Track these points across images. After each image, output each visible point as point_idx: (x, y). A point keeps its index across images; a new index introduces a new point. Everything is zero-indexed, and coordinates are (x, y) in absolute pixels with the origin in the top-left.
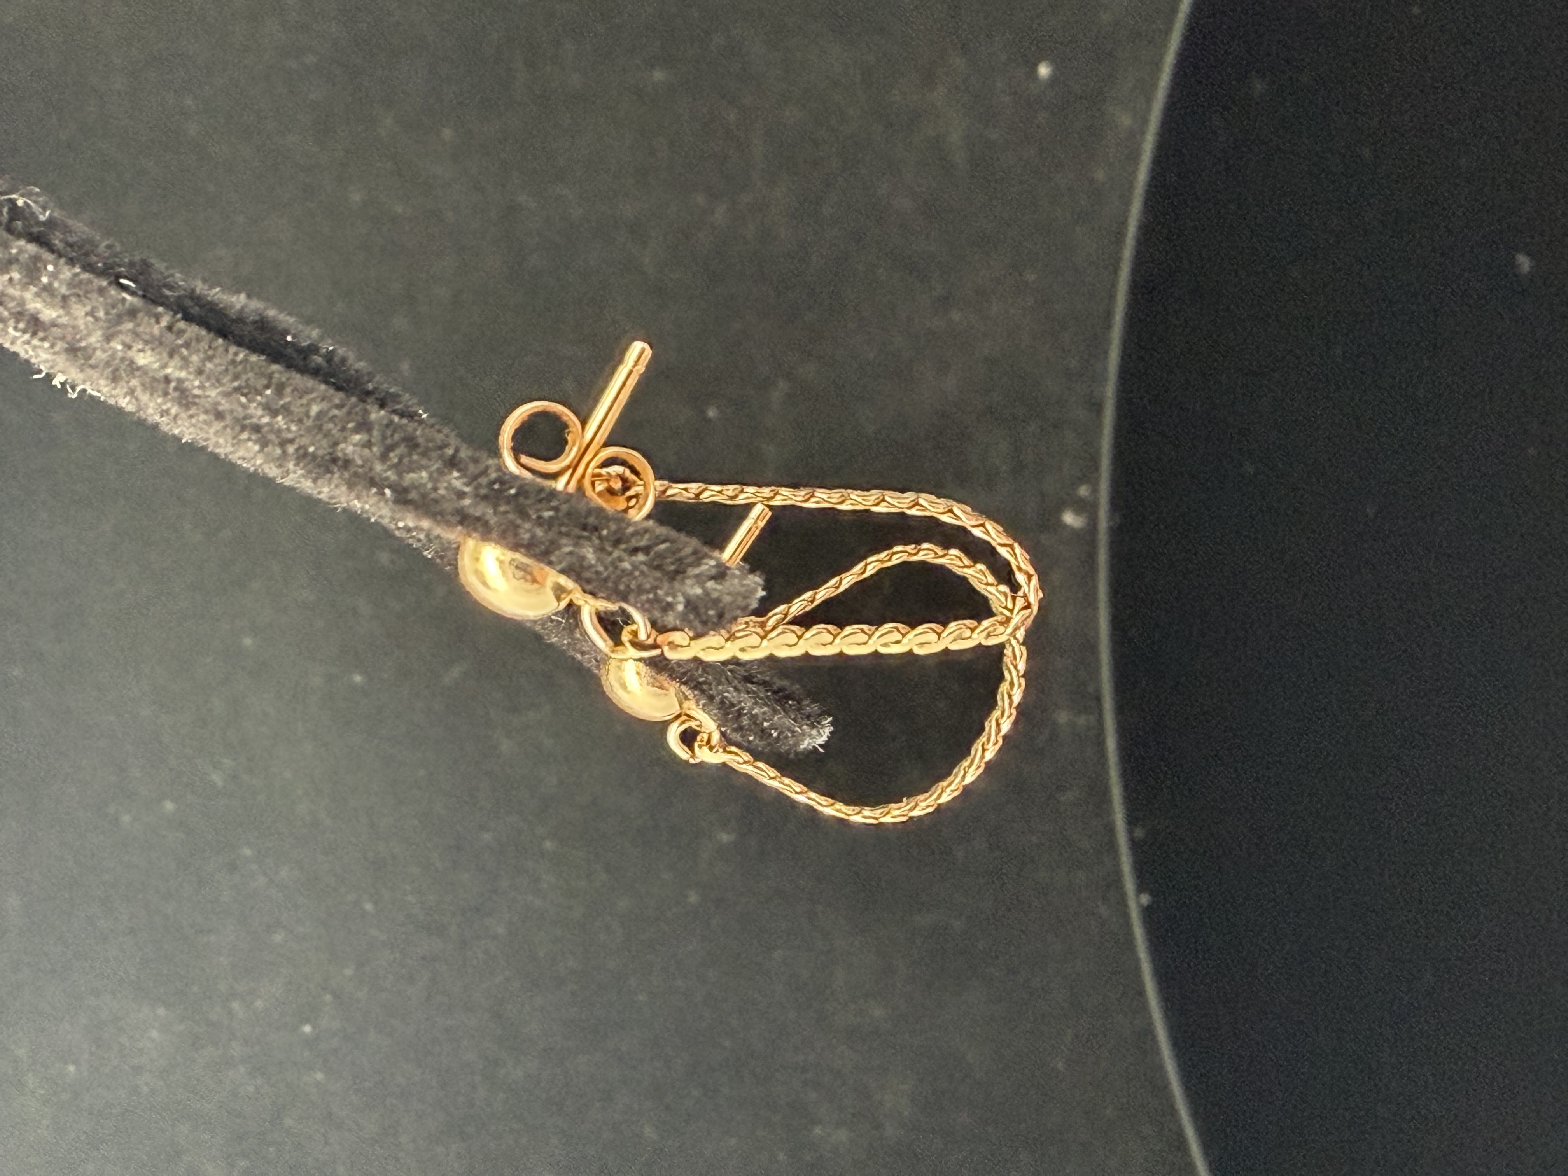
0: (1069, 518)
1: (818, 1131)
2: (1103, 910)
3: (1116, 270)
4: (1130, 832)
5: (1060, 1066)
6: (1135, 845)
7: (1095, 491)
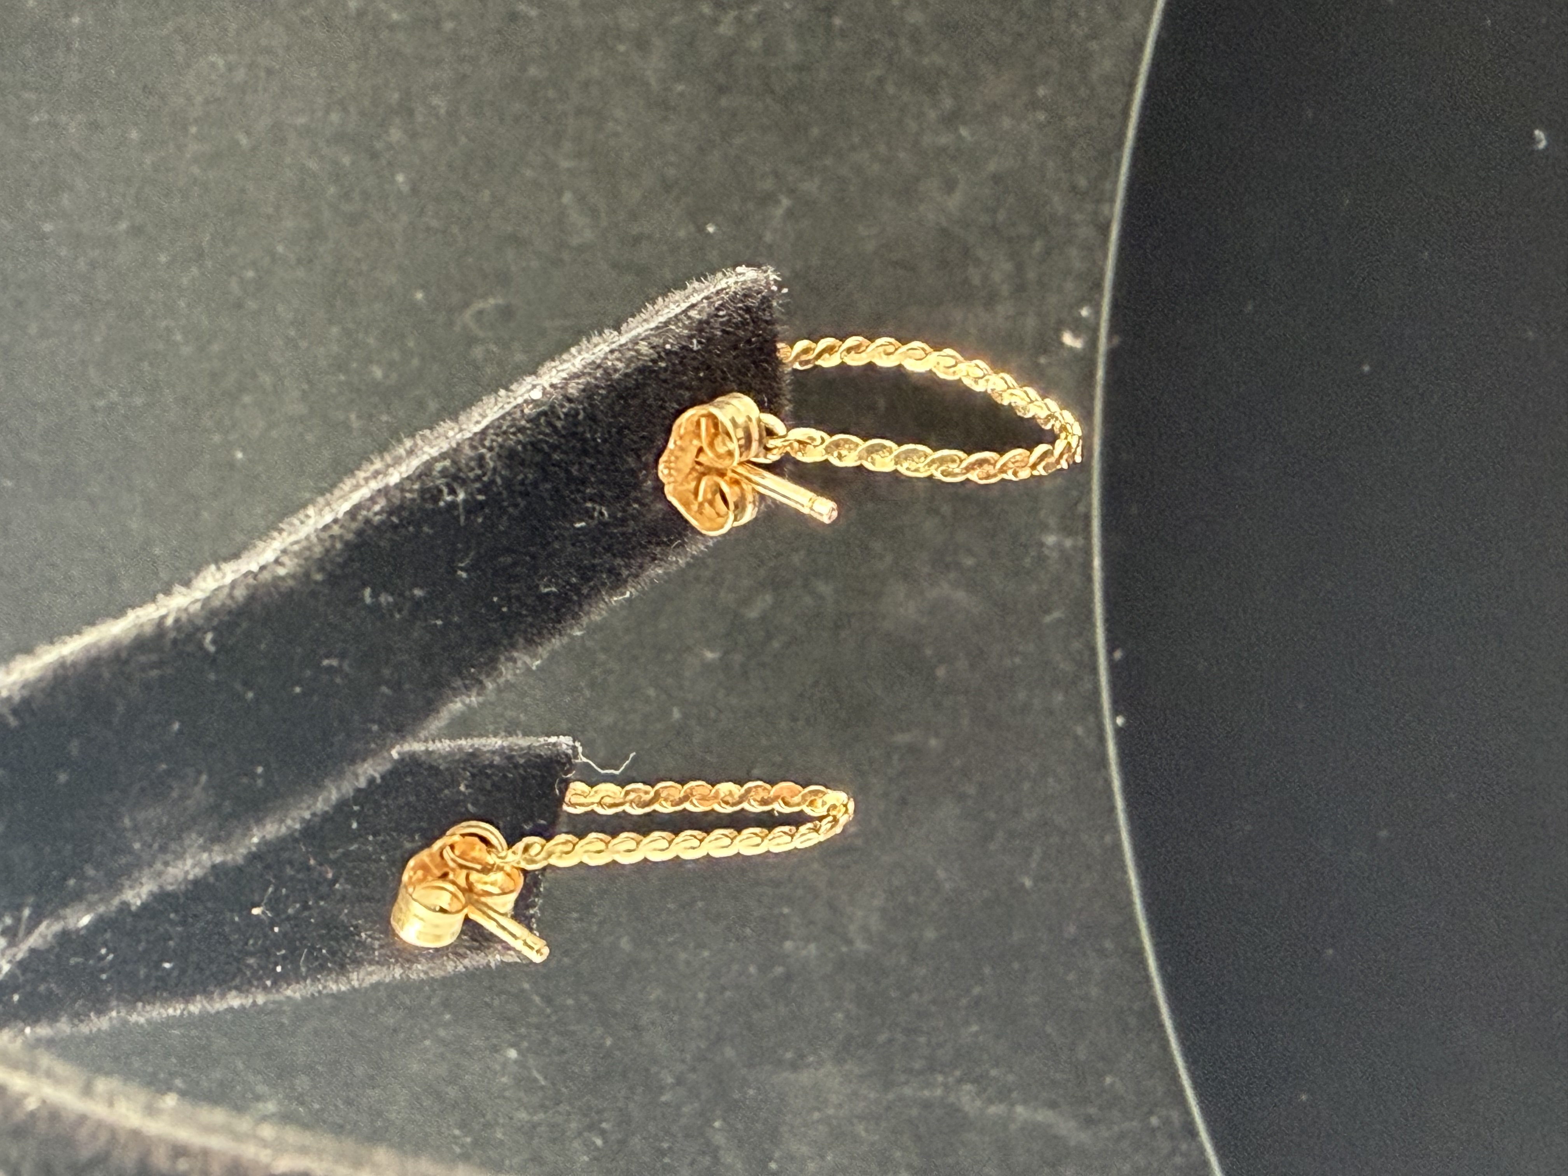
0: (1068, 339)
1: (788, 945)
2: (1080, 730)
3: (1132, 86)
4: (1110, 652)
5: (1028, 883)
6: (1113, 667)
7: (1097, 312)
